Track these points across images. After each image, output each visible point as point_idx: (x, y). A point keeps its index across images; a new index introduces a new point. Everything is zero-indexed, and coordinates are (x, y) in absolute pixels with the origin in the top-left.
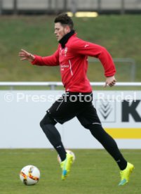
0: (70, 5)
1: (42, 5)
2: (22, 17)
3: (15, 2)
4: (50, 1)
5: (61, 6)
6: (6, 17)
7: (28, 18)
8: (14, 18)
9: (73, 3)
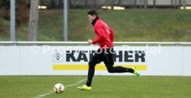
0: (182, 3)
1: (168, 3)
2: (158, 9)
3: (154, 2)
4: (172, 1)
5: (178, 3)
6: (149, 9)
7: (161, 10)
8: (154, 9)
9: (184, 2)
